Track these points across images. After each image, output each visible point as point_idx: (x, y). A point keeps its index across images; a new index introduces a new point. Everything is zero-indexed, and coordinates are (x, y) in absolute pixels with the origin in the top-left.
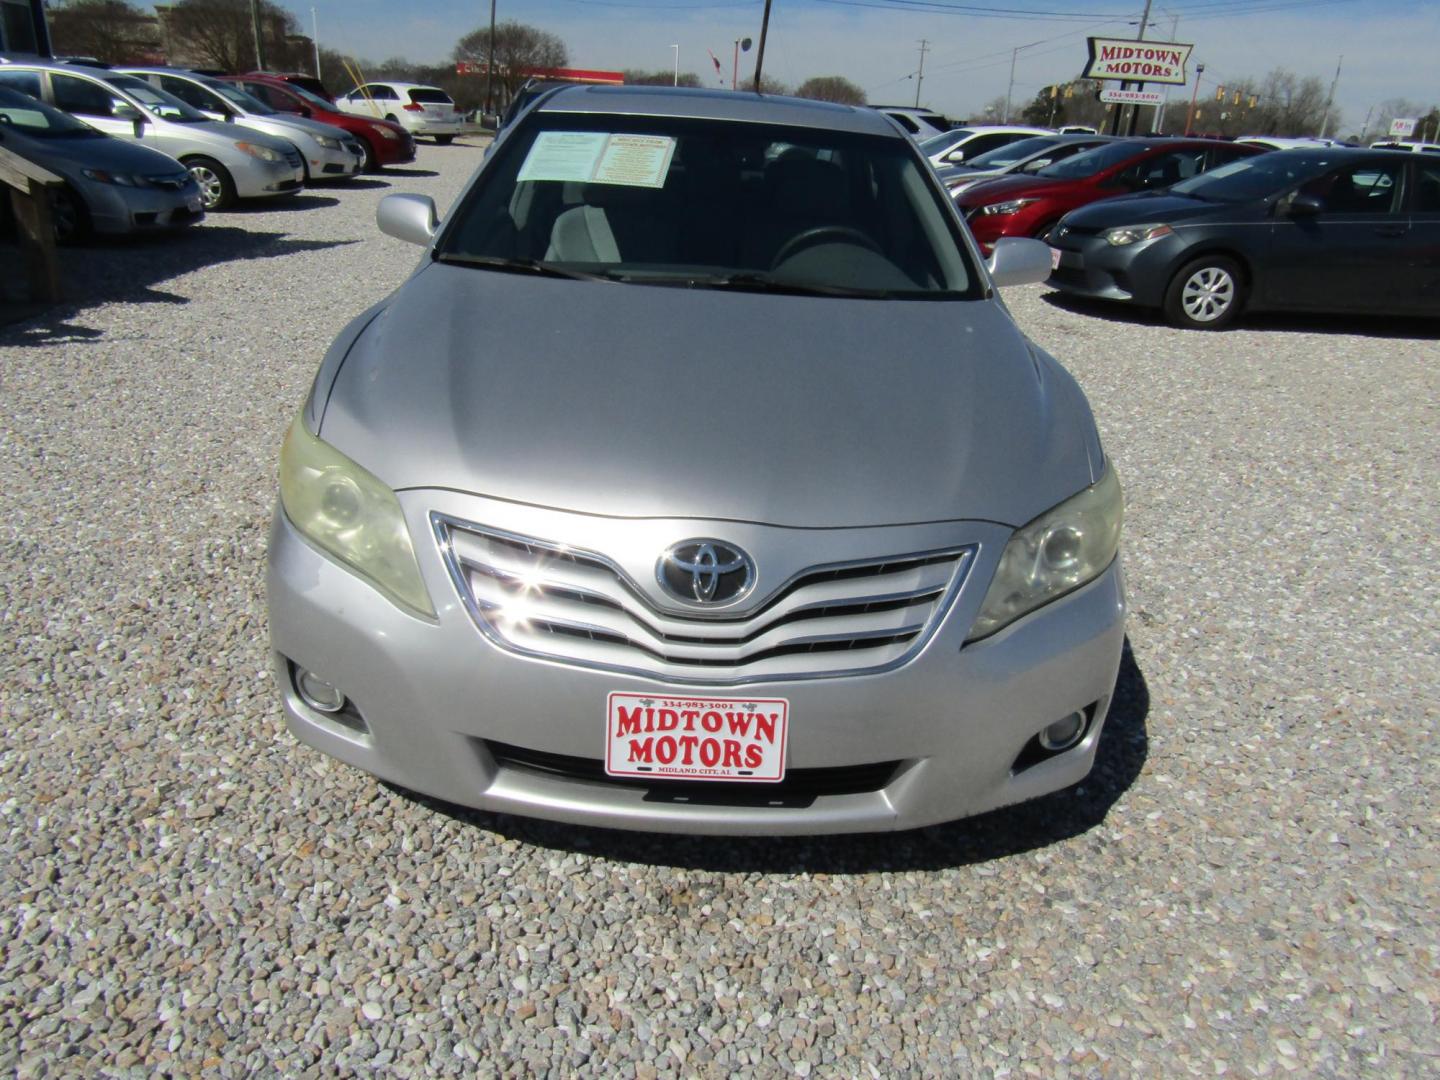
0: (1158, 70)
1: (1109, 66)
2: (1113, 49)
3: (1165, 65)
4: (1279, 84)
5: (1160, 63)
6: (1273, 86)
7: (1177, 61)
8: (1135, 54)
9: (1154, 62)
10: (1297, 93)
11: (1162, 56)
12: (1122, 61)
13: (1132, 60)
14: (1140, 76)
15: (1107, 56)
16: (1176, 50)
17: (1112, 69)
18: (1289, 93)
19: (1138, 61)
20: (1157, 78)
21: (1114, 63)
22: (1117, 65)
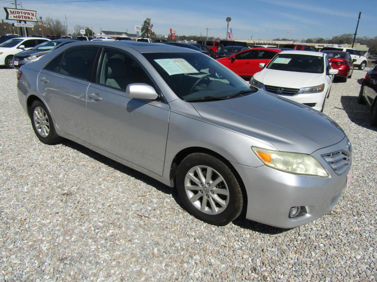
0: (29, 18)
1: (14, 16)
2: (13, 11)
3: (30, 16)
4: (49, 21)
5: (29, 16)
6: (48, 21)
7: (33, 15)
8: (21, 13)
9: (27, 15)
10: (55, 23)
11: (29, 14)
12: (18, 15)
13: (20, 15)
14: (24, 19)
15: (12, 13)
16: (32, 12)
17: (15, 17)
18: (53, 23)
19: (22, 15)
20: (29, 20)
21: (15, 15)
22: (16, 16)
